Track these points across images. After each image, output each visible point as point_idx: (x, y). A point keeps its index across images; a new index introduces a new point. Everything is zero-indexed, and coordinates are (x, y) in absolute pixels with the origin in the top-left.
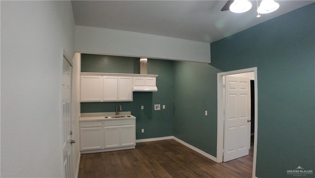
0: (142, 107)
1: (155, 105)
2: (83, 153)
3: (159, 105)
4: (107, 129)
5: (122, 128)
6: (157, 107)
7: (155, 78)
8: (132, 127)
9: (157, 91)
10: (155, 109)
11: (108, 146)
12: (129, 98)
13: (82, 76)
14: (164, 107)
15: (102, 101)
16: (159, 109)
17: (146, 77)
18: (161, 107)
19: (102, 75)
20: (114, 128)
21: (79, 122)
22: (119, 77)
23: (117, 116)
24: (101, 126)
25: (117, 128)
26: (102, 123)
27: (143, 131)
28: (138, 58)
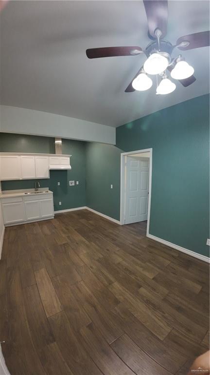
0: (59, 184)
1: (70, 182)
3: (74, 181)
5: (41, 202)
6: (72, 183)
7: (69, 158)
8: (50, 201)
9: (71, 169)
10: (70, 185)
12: (46, 175)
14: (77, 183)
16: (73, 184)
18: (75, 183)
19: (19, 155)
22: (36, 157)
23: (36, 192)
24: (22, 201)
25: (36, 202)
26: (22, 198)
27: (60, 203)
28: (53, 139)
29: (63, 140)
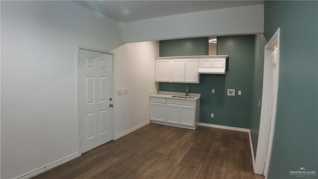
0: (213, 91)
1: (228, 90)
2: (152, 122)
3: (234, 90)
4: (169, 106)
5: (183, 108)
6: (231, 92)
7: (225, 59)
8: (192, 108)
9: (224, 74)
10: (228, 94)
11: (170, 121)
13: (157, 61)
14: (240, 93)
15: (171, 82)
16: (234, 94)
17: (213, 58)
18: (236, 93)
19: (171, 59)
20: (176, 107)
21: (150, 97)
22: (186, 60)
23: (186, 97)
24: (165, 103)
25: (178, 107)
26: (166, 100)
27: (212, 115)
28: (206, 39)
29: (219, 38)
